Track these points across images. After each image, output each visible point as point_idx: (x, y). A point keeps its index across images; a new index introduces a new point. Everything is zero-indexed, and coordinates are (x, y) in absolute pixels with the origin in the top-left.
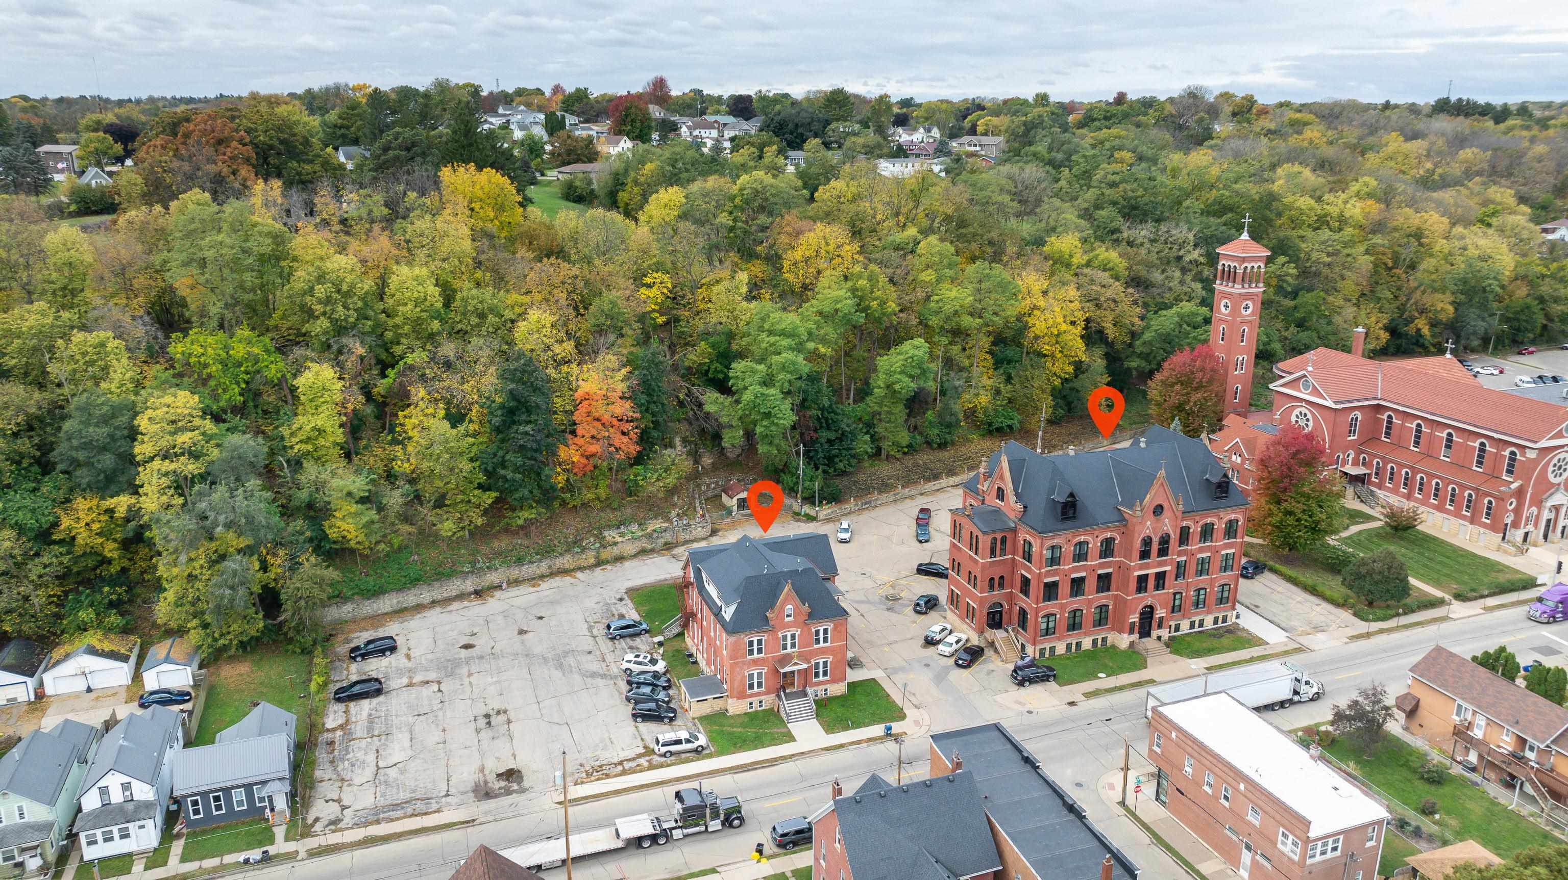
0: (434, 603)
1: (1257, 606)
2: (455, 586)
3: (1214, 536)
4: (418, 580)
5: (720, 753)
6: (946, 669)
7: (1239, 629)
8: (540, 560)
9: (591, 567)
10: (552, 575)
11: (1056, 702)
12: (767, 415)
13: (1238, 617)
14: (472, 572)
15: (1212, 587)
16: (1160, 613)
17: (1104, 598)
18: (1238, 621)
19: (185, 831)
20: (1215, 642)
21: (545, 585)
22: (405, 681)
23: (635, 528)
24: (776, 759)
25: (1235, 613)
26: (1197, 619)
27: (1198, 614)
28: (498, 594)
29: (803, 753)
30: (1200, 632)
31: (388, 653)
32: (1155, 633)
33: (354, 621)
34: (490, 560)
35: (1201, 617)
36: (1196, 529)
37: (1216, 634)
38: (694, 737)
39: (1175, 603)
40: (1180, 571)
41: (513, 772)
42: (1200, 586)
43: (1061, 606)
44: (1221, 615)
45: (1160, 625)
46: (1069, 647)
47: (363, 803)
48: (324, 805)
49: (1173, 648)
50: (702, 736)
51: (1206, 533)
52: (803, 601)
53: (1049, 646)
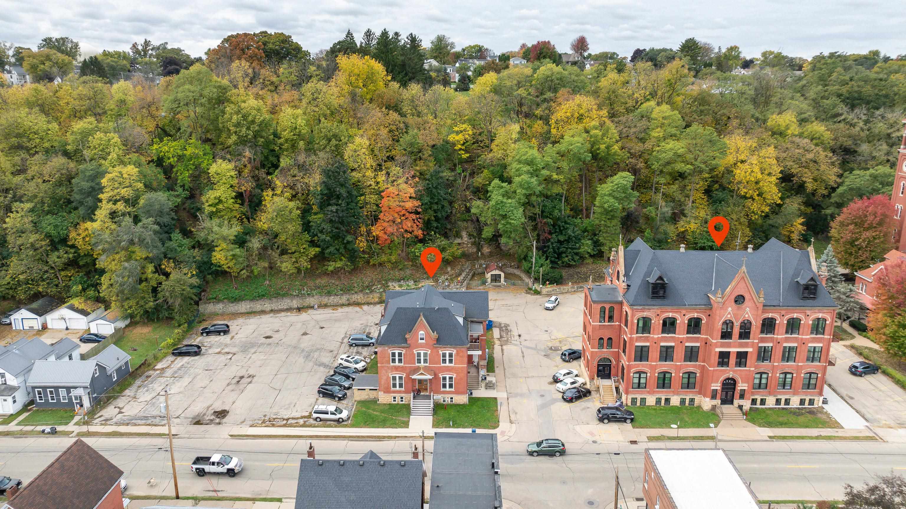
0: (272, 311)
1: (852, 398)
2: (286, 303)
3: (801, 330)
4: (263, 296)
5: (353, 426)
6: (554, 401)
7: (821, 412)
8: (342, 295)
9: (375, 304)
10: (349, 305)
11: (621, 438)
12: (504, 217)
13: (825, 402)
14: (298, 296)
15: (798, 374)
16: (741, 386)
17: (691, 366)
18: (824, 406)
19: (35, 409)
20: (792, 418)
21: (340, 310)
22: (218, 350)
23: (411, 283)
24: (384, 437)
25: (821, 399)
26: (783, 398)
27: (784, 393)
28: (310, 311)
29: (406, 437)
30: (783, 409)
31: (222, 334)
32: (737, 402)
33: (223, 314)
34: (311, 290)
35: (787, 397)
36: (781, 321)
37: (797, 413)
38: (338, 411)
39: (757, 381)
40: (765, 355)
41: (225, 411)
42: (786, 370)
43: (651, 367)
44: (808, 398)
45: (742, 396)
46: (658, 401)
47: (131, 412)
48: (111, 409)
49: (749, 417)
50: (346, 412)
51: (793, 327)
52: (433, 330)
53: (639, 397)
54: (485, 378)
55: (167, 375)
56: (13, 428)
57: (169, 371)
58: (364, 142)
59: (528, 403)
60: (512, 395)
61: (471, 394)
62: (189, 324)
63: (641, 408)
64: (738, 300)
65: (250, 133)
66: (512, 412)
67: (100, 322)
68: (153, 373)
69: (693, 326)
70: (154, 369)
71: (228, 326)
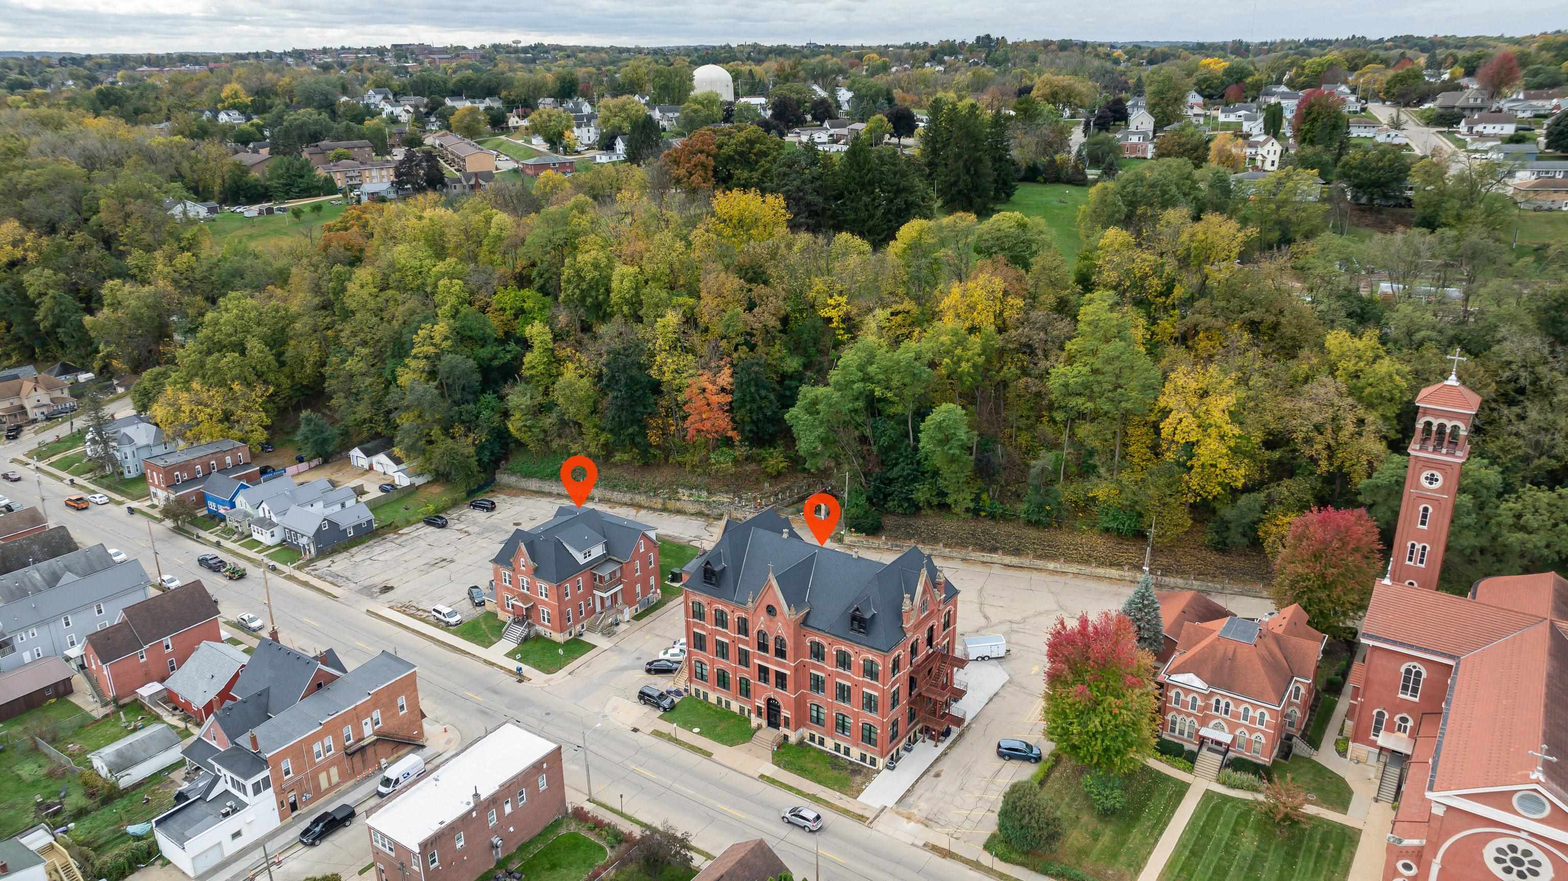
3: (852, 667)
13: (890, 768)
15: (857, 721)
16: (784, 712)
17: (745, 672)
19: (286, 545)
20: (822, 769)
21: (616, 509)
22: (463, 527)
25: (883, 761)
26: (842, 744)
30: (834, 757)
31: (485, 510)
36: (830, 650)
37: (842, 766)
38: (450, 615)
39: (815, 714)
40: (818, 684)
41: (392, 588)
42: (842, 712)
43: (709, 659)
44: (869, 755)
45: (787, 725)
46: (719, 701)
47: (335, 568)
48: (327, 562)
49: (782, 750)
50: (458, 617)
51: (843, 661)
52: (533, 560)
53: (702, 690)
54: (617, 624)
55: (398, 541)
56: (260, 557)
57: (404, 538)
58: (672, 318)
59: (615, 661)
60: (616, 648)
61: (581, 635)
62: (470, 493)
63: (700, 702)
64: (771, 610)
65: (577, 292)
66: (588, 664)
67: (400, 473)
68: (391, 536)
69: (743, 627)
70: (395, 533)
71: (493, 503)
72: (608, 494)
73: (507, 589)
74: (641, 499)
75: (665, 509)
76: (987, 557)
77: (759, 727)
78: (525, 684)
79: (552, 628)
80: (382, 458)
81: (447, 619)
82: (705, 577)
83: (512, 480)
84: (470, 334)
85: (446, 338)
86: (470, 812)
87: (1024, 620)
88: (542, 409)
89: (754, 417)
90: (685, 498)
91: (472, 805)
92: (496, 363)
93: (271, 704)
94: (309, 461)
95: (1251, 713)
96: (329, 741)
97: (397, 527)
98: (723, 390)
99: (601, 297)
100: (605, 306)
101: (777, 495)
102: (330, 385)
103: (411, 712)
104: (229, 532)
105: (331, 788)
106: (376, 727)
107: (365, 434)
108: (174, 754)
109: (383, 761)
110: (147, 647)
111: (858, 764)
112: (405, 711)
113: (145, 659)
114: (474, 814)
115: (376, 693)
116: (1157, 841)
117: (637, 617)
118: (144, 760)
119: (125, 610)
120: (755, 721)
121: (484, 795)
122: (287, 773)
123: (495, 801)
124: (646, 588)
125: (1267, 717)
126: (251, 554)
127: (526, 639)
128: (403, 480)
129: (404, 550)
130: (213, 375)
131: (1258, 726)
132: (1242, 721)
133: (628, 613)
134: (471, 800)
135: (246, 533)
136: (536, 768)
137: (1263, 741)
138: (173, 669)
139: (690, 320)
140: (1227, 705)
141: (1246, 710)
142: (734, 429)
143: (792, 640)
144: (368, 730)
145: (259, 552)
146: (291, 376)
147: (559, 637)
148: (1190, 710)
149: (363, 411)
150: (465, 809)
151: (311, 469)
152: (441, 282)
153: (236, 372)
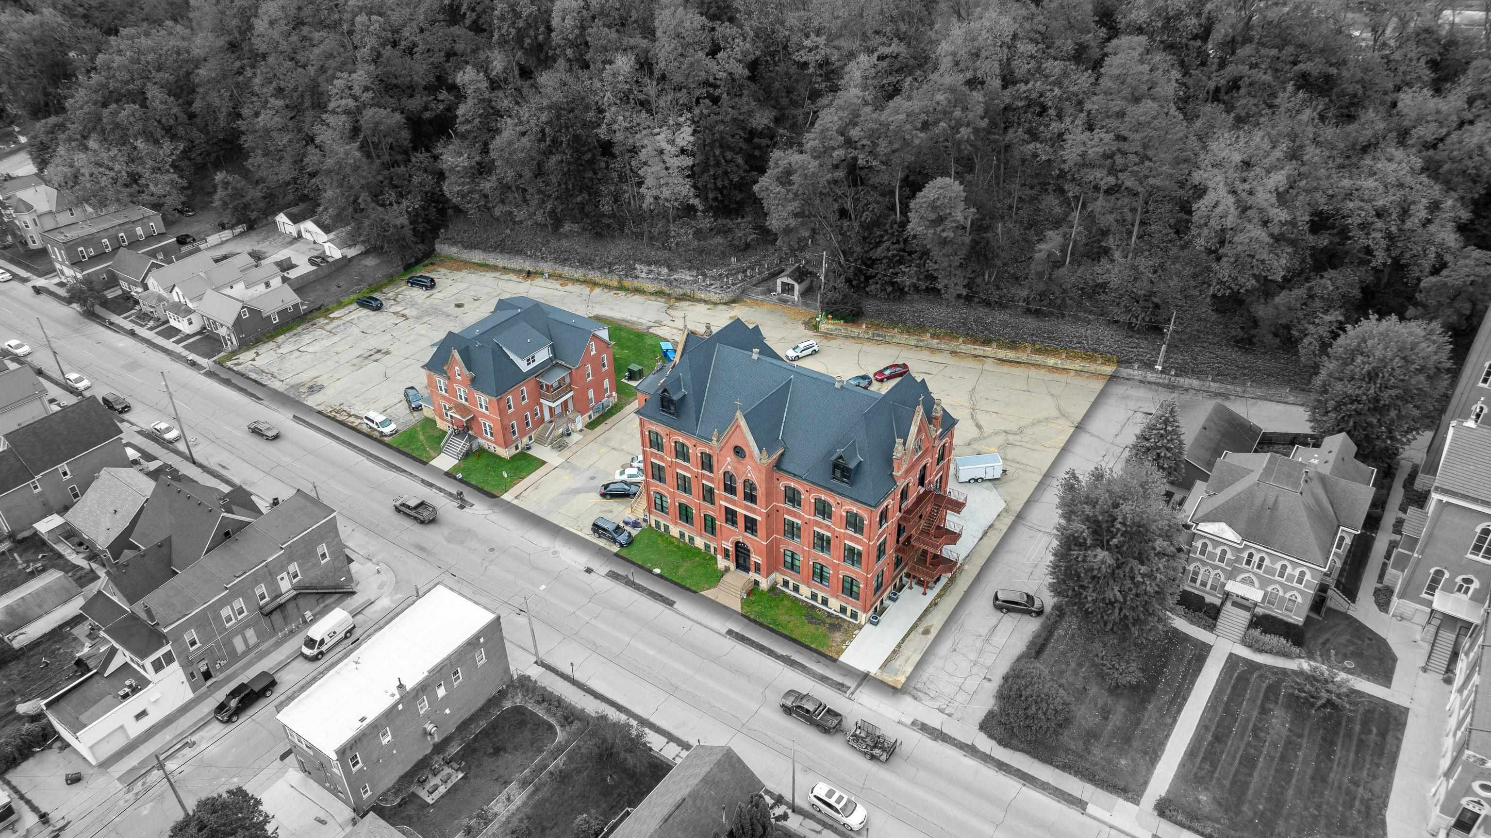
1: (925, 633)
3: (833, 518)
4: (499, 247)
6: (593, 489)
9: (615, 289)
10: (585, 282)
13: (873, 622)
14: (531, 257)
15: (836, 572)
16: (755, 557)
17: (711, 510)
18: (864, 626)
21: (569, 287)
22: (400, 309)
23: (664, 271)
25: (865, 616)
26: (819, 594)
27: (820, 589)
28: (538, 279)
29: (411, 474)
30: (812, 607)
31: (422, 288)
32: (751, 574)
34: (549, 252)
36: (807, 498)
38: (383, 424)
39: (789, 559)
40: (792, 530)
41: (321, 388)
42: (820, 561)
43: (669, 492)
44: (849, 609)
45: (758, 569)
46: (682, 535)
47: (260, 362)
48: (251, 354)
49: (753, 598)
50: (393, 427)
51: (823, 509)
52: (469, 370)
53: (662, 522)
54: (569, 435)
55: (328, 328)
56: (179, 349)
57: (336, 323)
58: (624, 64)
59: (567, 480)
60: (567, 465)
61: (529, 448)
62: (408, 267)
63: (661, 535)
64: (739, 451)
65: (513, 31)
66: (535, 486)
67: (329, 244)
68: (322, 321)
69: (707, 463)
70: (326, 317)
71: (432, 280)
72: (559, 269)
73: (444, 397)
74: (594, 275)
75: (621, 288)
76: (979, 350)
77: (727, 569)
78: (467, 510)
79: (496, 443)
80: (309, 226)
81: (381, 429)
82: (663, 406)
83: (453, 251)
84: (395, 81)
85: (366, 89)
86: (395, 706)
87: (1021, 430)
88: (483, 169)
89: (719, 184)
90: (643, 275)
91: (397, 696)
92: (427, 115)
93: (174, 557)
94: (232, 228)
95: (1289, 570)
96: (239, 603)
97: (328, 310)
98: (683, 151)
99: (541, 37)
100: (546, 48)
101: (745, 271)
102: (247, 141)
103: (333, 560)
104: (143, 317)
105: (249, 650)
106: (295, 581)
107: (290, 197)
108: (74, 607)
109: (308, 614)
110: (38, 477)
111: (838, 617)
112: (328, 558)
113: (39, 489)
114: (400, 707)
115: (290, 546)
116: (1175, 721)
117: (592, 425)
118: (40, 616)
119: (7, 436)
120: (722, 563)
121: (410, 684)
122: (193, 643)
123: (425, 687)
124: (600, 392)
125: (1308, 577)
126: (168, 344)
127: (467, 455)
128: (335, 253)
129: (336, 338)
130: (113, 130)
131: (1295, 584)
132: (1277, 578)
133: (580, 422)
134: (396, 692)
135: (163, 319)
136: (472, 644)
137: (1299, 600)
138: (76, 496)
139: (645, 65)
140: (1262, 560)
141: (1284, 567)
142: (696, 196)
143: (764, 485)
144: (285, 585)
145: (178, 342)
146: (204, 130)
147: (505, 453)
148: (1217, 562)
149: (285, 172)
150: (391, 701)
151: (235, 237)
152: (358, 19)
153: (138, 126)
